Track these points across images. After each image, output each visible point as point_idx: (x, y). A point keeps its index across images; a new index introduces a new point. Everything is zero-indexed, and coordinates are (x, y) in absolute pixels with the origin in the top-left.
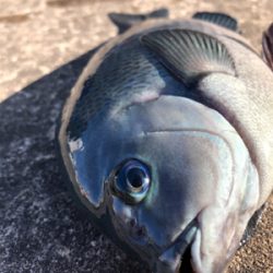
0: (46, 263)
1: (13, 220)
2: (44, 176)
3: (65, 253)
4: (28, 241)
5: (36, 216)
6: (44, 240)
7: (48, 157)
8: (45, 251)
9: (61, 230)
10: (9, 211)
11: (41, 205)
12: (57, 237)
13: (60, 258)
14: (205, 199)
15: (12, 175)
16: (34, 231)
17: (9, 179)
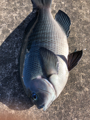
0: (20, 98)
1: (12, 88)
2: (16, 77)
3: (23, 96)
4: (16, 93)
5: (16, 87)
6: (19, 93)
7: (16, 71)
8: (19, 95)
9: (21, 91)
10: (10, 86)
11: (17, 85)
12: (21, 92)
13: (22, 97)
14: (46, 102)
15: (9, 75)
16: (16, 91)
17: (9, 77)
